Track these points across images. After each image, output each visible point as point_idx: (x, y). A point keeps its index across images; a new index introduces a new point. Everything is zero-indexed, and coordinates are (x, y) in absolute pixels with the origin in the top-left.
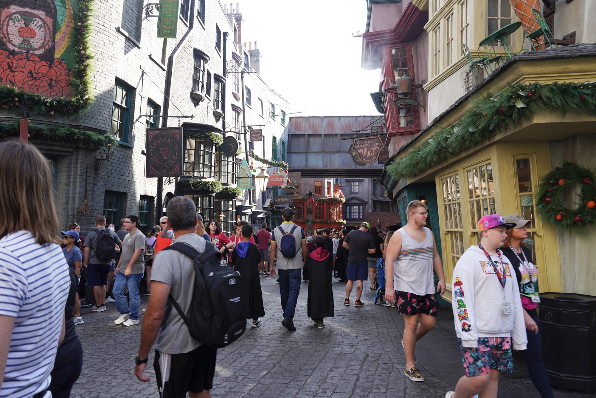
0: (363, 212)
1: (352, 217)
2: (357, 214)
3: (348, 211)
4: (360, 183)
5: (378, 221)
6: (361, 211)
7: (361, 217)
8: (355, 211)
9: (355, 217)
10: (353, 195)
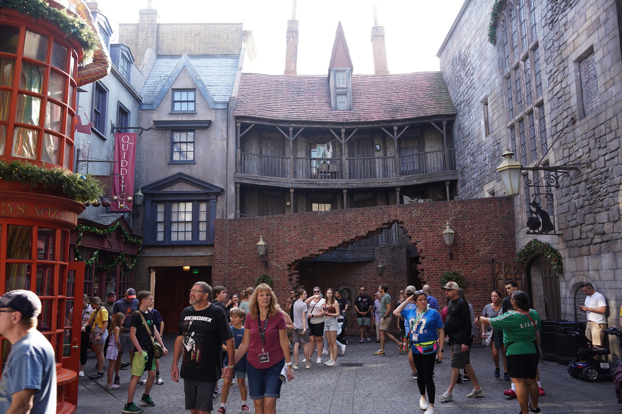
0: (208, 222)
1: (174, 238)
2: (189, 227)
3: (160, 218)
4: (201, 135)
5: (261, 243)
6: (203, 217)
7: (203, 237)
8: (182, 217)
9: (181, 238)
10: (175, 170)
